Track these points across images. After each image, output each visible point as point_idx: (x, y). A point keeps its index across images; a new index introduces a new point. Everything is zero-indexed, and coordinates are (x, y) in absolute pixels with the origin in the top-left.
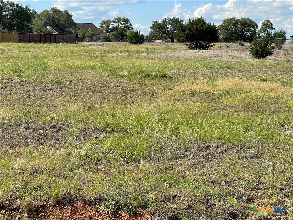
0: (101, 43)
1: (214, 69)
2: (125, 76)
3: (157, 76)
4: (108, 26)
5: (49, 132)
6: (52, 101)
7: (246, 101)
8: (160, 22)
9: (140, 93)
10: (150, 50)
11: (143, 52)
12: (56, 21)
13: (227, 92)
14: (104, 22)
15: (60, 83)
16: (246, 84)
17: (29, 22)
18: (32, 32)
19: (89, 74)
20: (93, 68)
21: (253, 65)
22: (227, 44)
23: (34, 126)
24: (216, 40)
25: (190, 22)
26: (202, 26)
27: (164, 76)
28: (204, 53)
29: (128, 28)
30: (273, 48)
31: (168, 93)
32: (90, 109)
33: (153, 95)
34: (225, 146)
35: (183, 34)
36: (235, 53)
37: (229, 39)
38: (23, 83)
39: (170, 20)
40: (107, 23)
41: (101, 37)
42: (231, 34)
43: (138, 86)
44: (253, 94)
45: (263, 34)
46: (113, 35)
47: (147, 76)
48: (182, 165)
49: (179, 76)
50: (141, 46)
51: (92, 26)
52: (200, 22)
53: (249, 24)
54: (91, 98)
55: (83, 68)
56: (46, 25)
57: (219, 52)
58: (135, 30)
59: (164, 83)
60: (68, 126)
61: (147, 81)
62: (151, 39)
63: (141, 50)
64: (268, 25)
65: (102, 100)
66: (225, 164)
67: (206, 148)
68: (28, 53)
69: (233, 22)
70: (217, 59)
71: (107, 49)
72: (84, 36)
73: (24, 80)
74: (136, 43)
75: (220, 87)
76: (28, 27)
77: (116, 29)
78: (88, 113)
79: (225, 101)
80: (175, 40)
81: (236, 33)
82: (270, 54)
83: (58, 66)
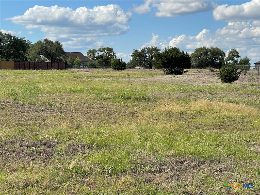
0: (88, 70)
1: (188, 92)
2: (108, 98)
3: (137, 99)
4: (94, 55)
5: (41, 149)
6: (44, 121)
7: (217, 120)
8: (139, 50)
9: (122, 113)
10: (131, 75)
11: (125, 77)
12: (48, 51)
13: (200, 113)
14: (91, 51)
15: (51, 105)
16: (216, 106)
17: (24, 51)
18: (26, 60)
19: (77, 97)
20: (81, 91)
21: (222, 88)
22: (199, 70)
23: (27, 144)
24: (189, 66)
25: (166, 51)
26: (177, 54)
27: (143, 99)
28: (179, 77)
29: (111, 56)
30: (239, 73)
31: (148, 113)
32: (78, 127)
33: (133, 115)
34: (198, 161)
35: (160, 61)
36: (206, 78)
37: (202, 65)
38: (18, 105)
39: (149, 49)
40: (93, 52)
41: (88, 64)
42: (202, 61)
43: (120, 107)
44: (222, 114)
45: (230, 62)
46: (99, 62)
47: (129, 98)
48: (160, 178)
49: (157, 98)
50: (122, 71)
51: (79, 55)
52: (175, 51)
53: (218, 53)
54: (79, 118)
55: (72, 92)
56: (39, 54)
57: (191, 77)
58: (118, 58)
59: (143, 104)
60: (57, 143)
61: (129, 103)
62: (132, 65)
63: (123, 75)
64: (234, 53)
65: (89, 120)
66: (198, 177)
67: (181, 162)
68: (23, 79)
69: (204, 51)
70: (191, 83)
71: (93, 75)
72: (73, 63)
73: (19, 102)
74: (119, 69)
75: (192, 108)
76: (23, 56)
77: (101, 57)
78: (76, 131)
79: (198, 120)
80: (153, 67)
81: (206, 60)
82: (236, 79)
83: (50, 90)
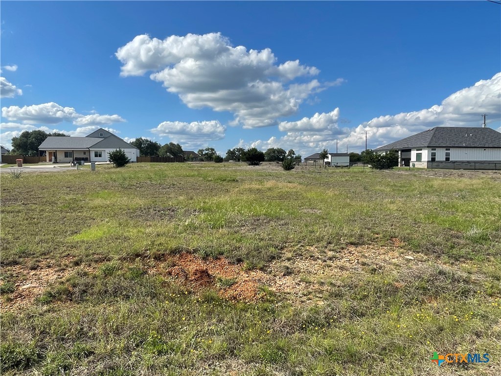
0: (198, 162)
1: (262, 176)
2: (211, 180)
3: (230, 180)
4: (202, 153)
5: (167, 213)
6: (169, 195)
7: (281, 194)
8: (232, 150)
9: (220, 190)
10: (226, 166)
11: (222, 167)
12: (173, 150)
13: (270, 189)
14: (200, 151)
15: (174, 185)
16: (280, 185)
17: (157, 151)
18: (158, 156)
19: (191, 180)
20: (193, 176)
21: (284, 174)
22: (270, 162)
23: (158, 209)
24: (263, 160)
25: (248, 150)
26: (255, 152)
27: (234, 180)
28: (257, 167)
29: (214, 154)
30: (295, 164)
31: (237, 189)
32: (191, 199)
33: (227, 191)
34: (268, 219)
35: (245, 157)
36: (274, 168)
37: (271, 160)
38: (152, 185)
39: (238, 149)
40: (202, 151)
41: (198, 159)
42: (272, 157)
43: (219, 186)
44: (284, 190)
45: (289, 157)
46: (205, 157)
47: (224, 180)
48: (243, 230)
49: (243, 180)
50: (221, 163)
51: (193, 153)
52: (254, 150)
53: (281, 152)
54: (192, 193)
55: (187, 176)
56: (166, 152)
57: (265, 167)
58: (218, 155)
59: (233, 184)
60: (178, 209)
61: (224, 183)
62: (227, 160)
63: (221, 166)
64: (292, 152)
65: (197, 194)
66: (268, 229)
67: (258, 220)
68: (156, 168)
69: (272, 151)
70: (264, 171)
71: (202, 165)
72: (188, 158)
73: (153, 183)
74: (218, 162)
75: (265, 186)
76: (156, 154)
77: (206, 154)
78: (190, 201)
79: (269, 194)
80: (240, 161)
81: (274, 156)
82: (293, 168)
83: (173, 175)
